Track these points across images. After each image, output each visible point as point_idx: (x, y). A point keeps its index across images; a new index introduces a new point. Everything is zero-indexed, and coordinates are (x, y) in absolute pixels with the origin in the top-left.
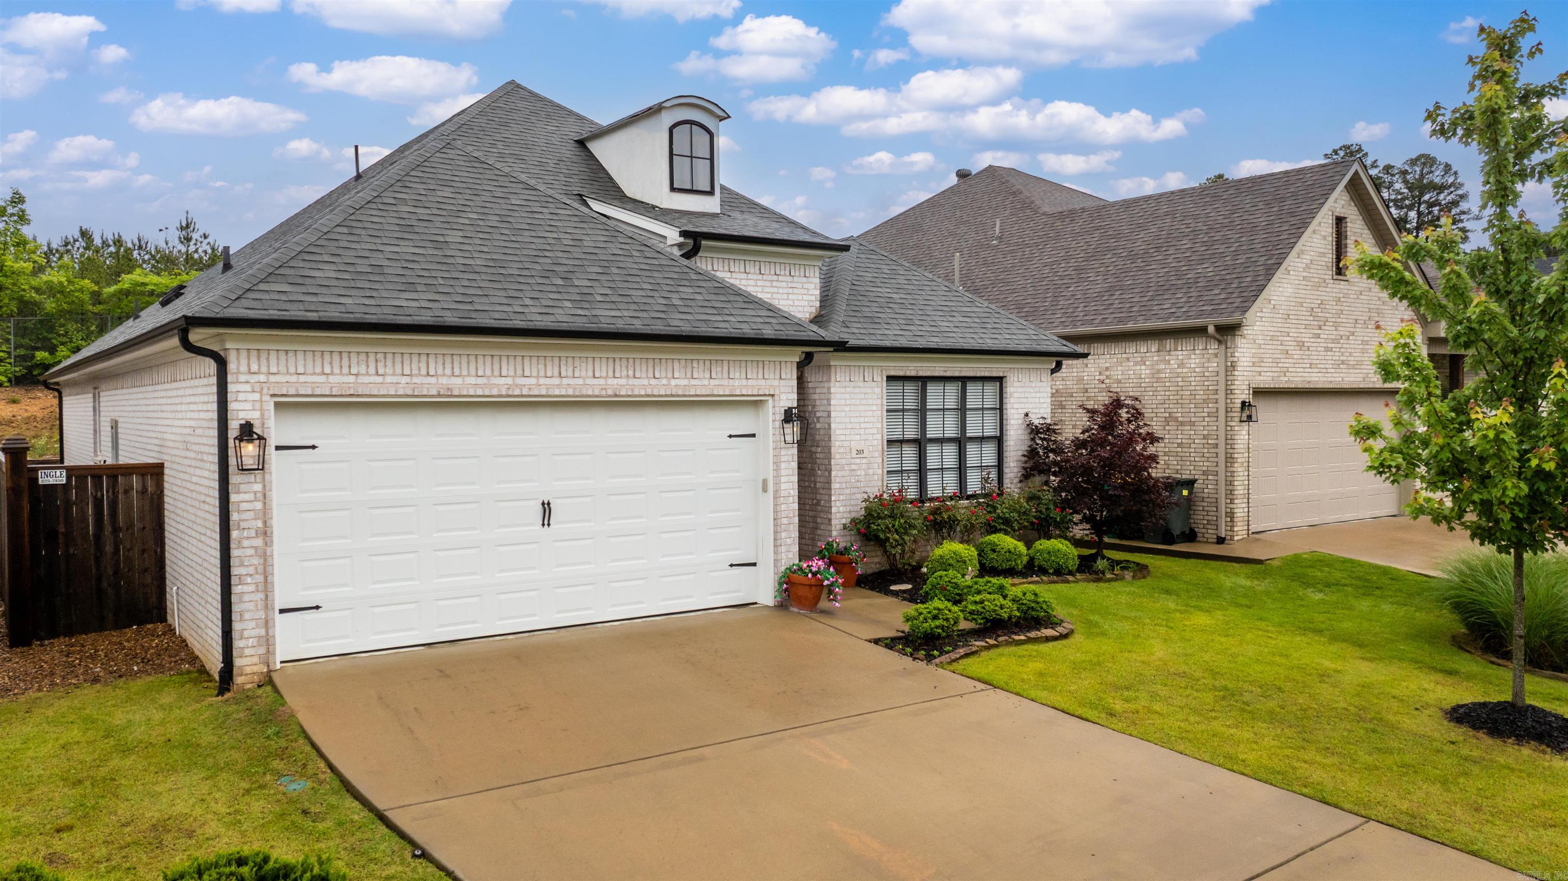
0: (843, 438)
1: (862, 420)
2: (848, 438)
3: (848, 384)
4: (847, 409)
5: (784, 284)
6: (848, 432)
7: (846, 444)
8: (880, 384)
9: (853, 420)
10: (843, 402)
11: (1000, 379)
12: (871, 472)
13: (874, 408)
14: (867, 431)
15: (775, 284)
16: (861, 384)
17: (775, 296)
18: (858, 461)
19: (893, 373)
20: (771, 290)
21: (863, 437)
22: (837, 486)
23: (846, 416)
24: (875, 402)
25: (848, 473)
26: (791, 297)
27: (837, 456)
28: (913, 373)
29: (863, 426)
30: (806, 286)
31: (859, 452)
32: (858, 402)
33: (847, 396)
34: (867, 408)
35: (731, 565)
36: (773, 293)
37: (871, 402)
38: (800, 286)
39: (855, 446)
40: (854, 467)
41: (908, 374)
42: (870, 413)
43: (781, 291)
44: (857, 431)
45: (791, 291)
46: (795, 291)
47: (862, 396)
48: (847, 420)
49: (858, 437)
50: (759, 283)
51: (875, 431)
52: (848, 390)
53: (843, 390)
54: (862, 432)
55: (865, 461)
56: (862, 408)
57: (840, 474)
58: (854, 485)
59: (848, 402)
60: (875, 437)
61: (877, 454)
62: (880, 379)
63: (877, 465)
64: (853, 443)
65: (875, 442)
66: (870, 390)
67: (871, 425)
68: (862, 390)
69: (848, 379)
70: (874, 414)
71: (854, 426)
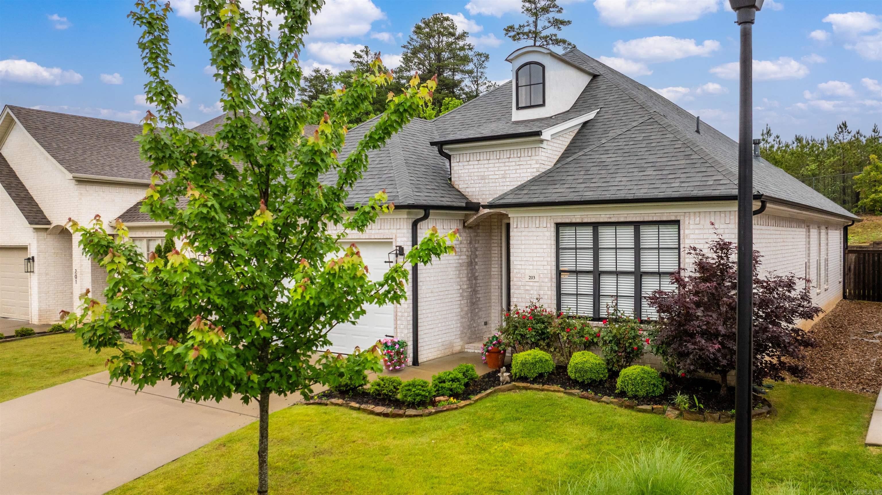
0: (519, 267)
1: (535, 255)
2: (523, 267)
3: (523, 229)
4: (523, 247)
5: (514, 164)
6: (523, 263)
7: (523, 271)
8: (551, 229)
9: (527, 255)
10: (520, 242)
11: (677, 223)
12: (543, 293)
13: (545, 247)
14: (539, 263)
15: (507, 164)
16: (534, 230)
17: (507, 172)
18: (531, 284)
19: (559, 221)
20: (504, 168)
21: (535, 267)
22: (515, 300)
23: (521, 252)
24: (545, 242)
25: (523, 292)
26: (518, 171)
27: (515, 279)
28: (578, 220)
29: (535, 259)
30: (529, 162)
31: (531, 277)
32: (532, 242)
33: (523, 238)
34: (538, 246)
35: (386, 336)
36: (505, 170)
37: (541, 242)
38: (525, 163)
39: (528, 273)
40: (527, 288)
41: (574, 221)
42: (542, 250)
43: (511, 168)
44: (530, 263)
45: (518, 167)
46: (522, 167)
47: (535, 238)
48: (523, 255)
49: (531, 267)
50: (497, 165)
51: (546, 263)
52: (524, 233)
53: (519, 234)
54: (535, 263)
55: (536, 284)
56: (535, 246)
57: (517, 291)
58: (528, 300)
59: (523, 242)
60: (545, 267)
61: (546, 280)
62: (549, 225)
63: (546, 288)
64: (527, 271)
65: (545, 272)
66: (541, 234)
67: (542, 259)
68: (535, 234)
69: (523, 226)
70: (545, 251)
71: (528, 259)
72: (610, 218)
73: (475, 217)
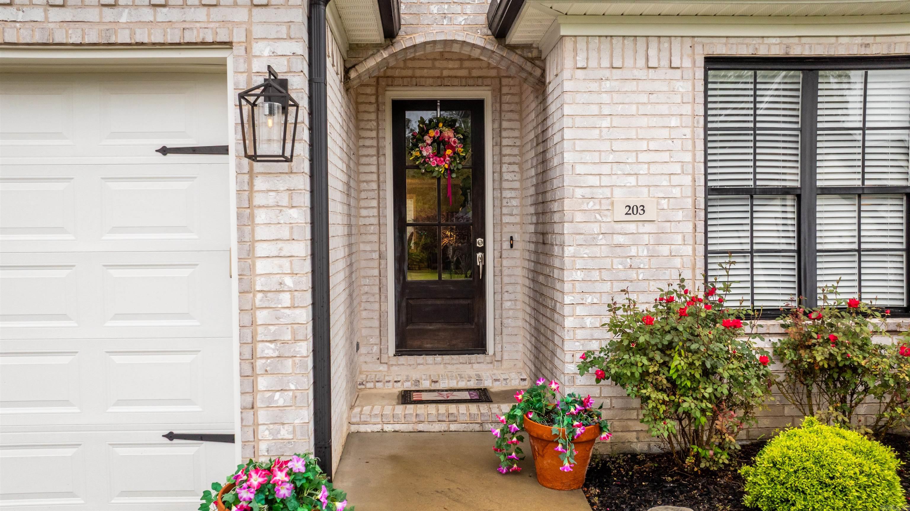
0: (594, 181)
1: (644, 145)
2: (605, 181)
3: (607, 73)
4: (606, 123)
6: (606, 169)
7: (600, 193)
8: (688, 74)
9: (618, 146)
10: (594, 109)
12: (665, 250)
13: (674, 122)
14: (654, 169)
16: (641, 74)
18: (632, 227)
19: (721, 50)
21: (643, 180)
22: (579, 275)
23: (601, 139)
24: (675, 110)
25: (605, 251)
27: (579, 217)
28: (776, 51)
29: (643, 157)
31: (631, 210)
32: (633, 109)
33: (605, 98)
34: (653, 122)
35: (171, 436)
37: (664, 109)
39: (623, 197)
40: (620, 239)
41: (763, 52)
42: (665, 133)
44: (628, 169)
47: (644, 98)
48: (605, 146)
49: (632, 180)
51: (677, 169)
52: (607, 85)
53: (594, 86)
54: (643, 169)
55: (648, 228)
56: (644, 121)
57: (585, 252)
58: (622, 275)
59: (606, 110)
60: (675, 180)
61: (679, 215)
62: (687, 63)
63: (679, 238)
64: (618, 193)
65: (676, 192)
66: (663, 87)
67: (665, 156)
68: (643, 86)
69: (605, 63)
70: (675, 134)
71: (622, 157)
72: (867, 45)
73: (385, 54)
